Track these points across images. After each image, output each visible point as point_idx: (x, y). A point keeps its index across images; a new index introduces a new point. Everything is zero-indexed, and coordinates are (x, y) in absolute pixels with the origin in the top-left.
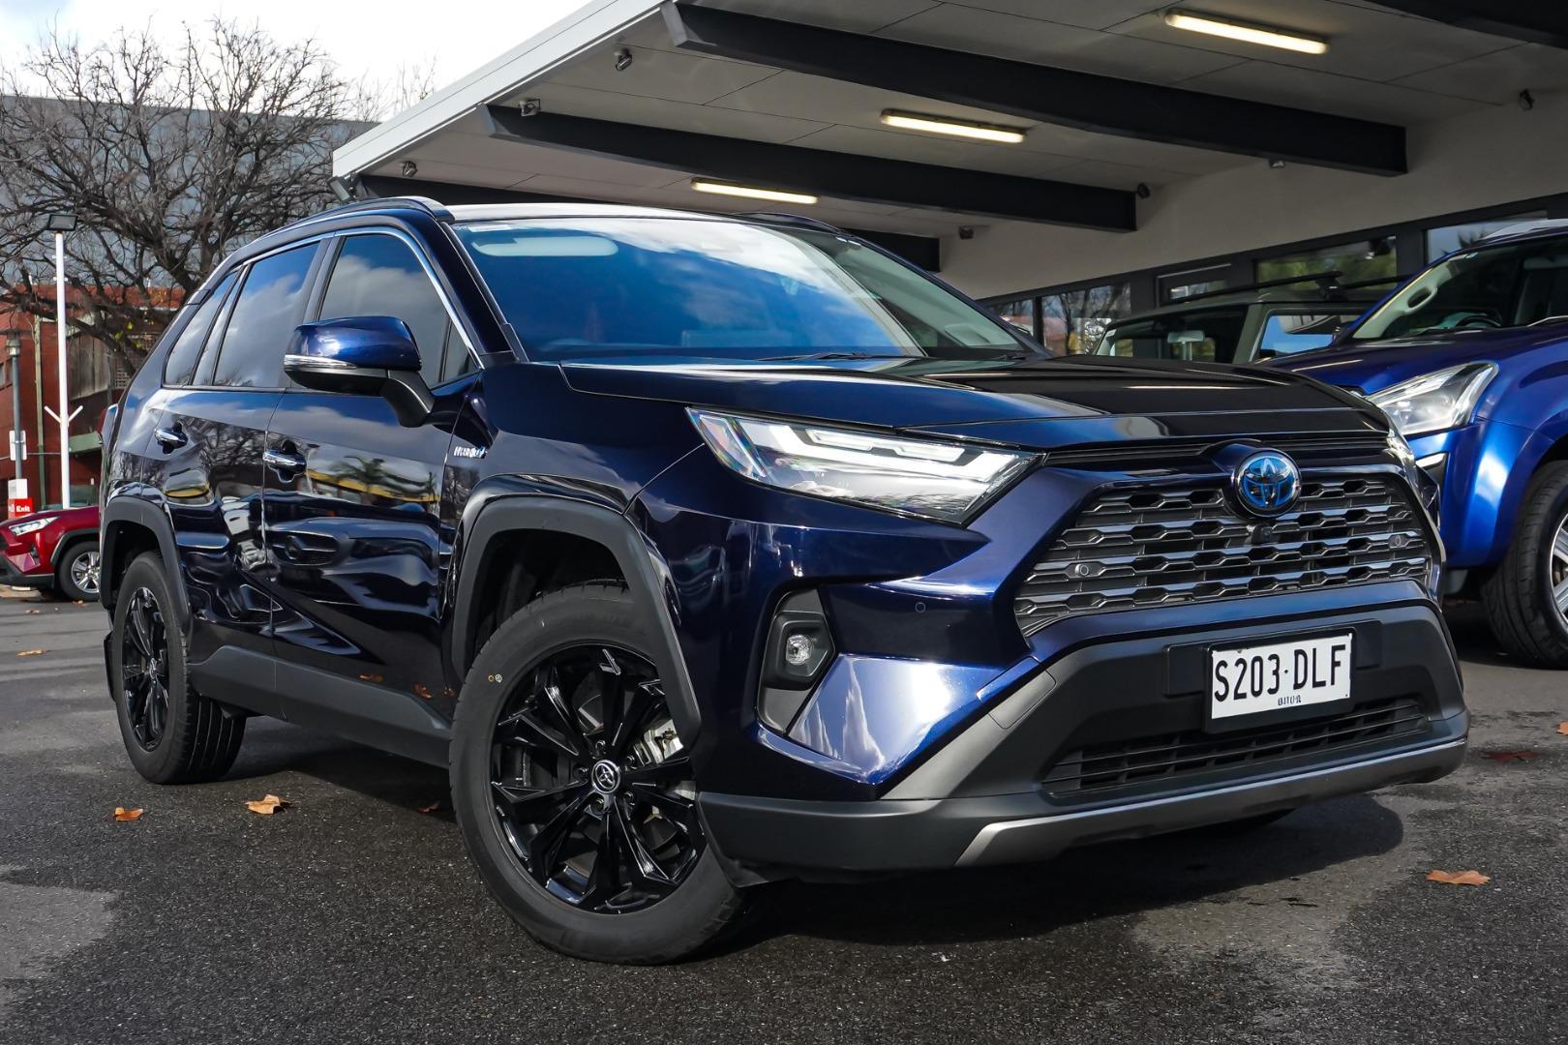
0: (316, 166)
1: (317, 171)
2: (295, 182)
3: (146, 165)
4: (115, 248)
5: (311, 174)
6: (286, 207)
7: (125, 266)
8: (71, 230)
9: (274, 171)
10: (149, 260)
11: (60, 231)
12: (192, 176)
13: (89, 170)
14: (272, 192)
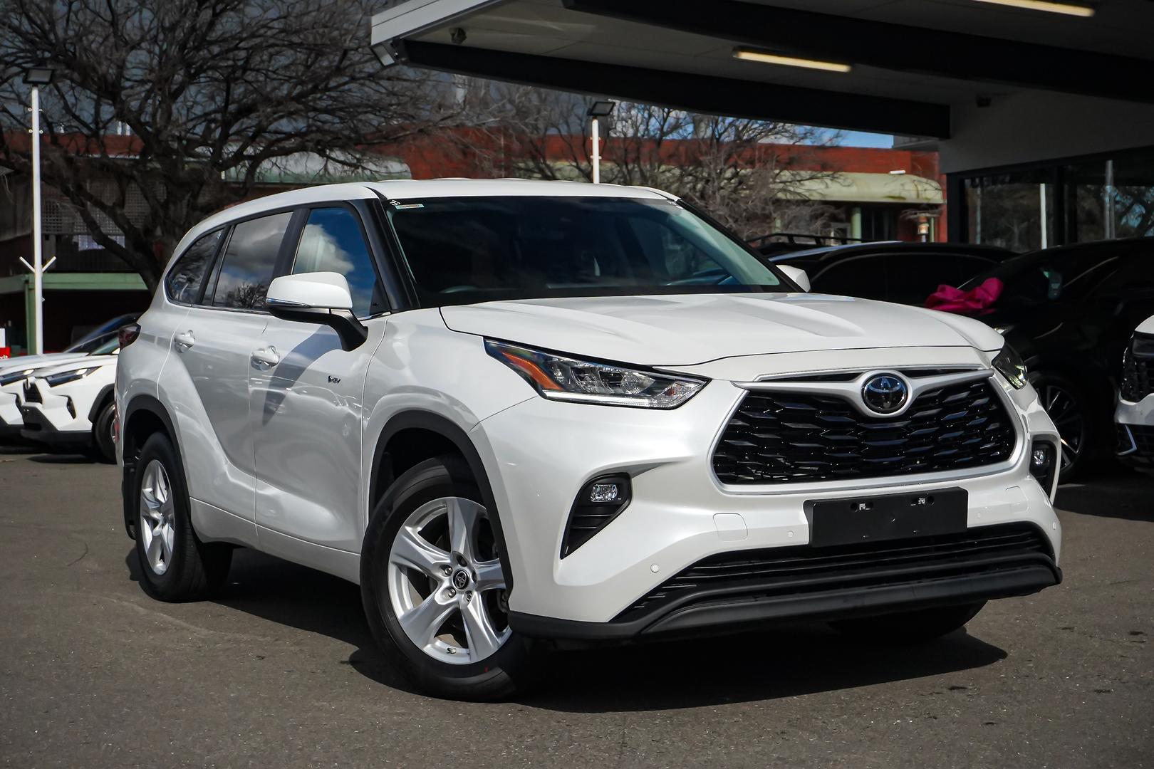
0: (273, 20)
1: (276, 24)
2: (253, 36)
3: (108, 16)
4: (70, 100)
5: (270, 28)
6: (247, 60)
7: (82, 118)
8: (47, 83)
9: (229, 24)
10: (107, 111)
11: (35, 84)
12: (150, 30)
13: (52, 23)
14: (230, 43)
